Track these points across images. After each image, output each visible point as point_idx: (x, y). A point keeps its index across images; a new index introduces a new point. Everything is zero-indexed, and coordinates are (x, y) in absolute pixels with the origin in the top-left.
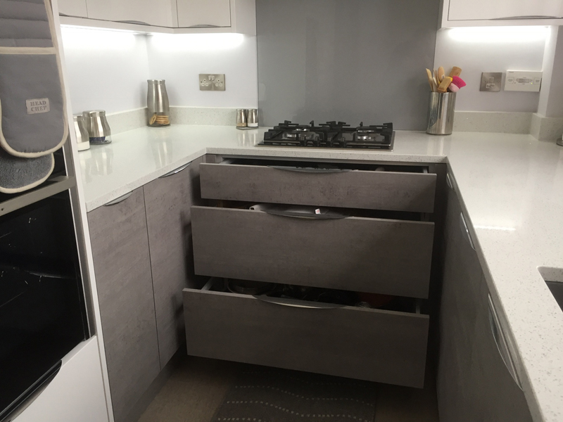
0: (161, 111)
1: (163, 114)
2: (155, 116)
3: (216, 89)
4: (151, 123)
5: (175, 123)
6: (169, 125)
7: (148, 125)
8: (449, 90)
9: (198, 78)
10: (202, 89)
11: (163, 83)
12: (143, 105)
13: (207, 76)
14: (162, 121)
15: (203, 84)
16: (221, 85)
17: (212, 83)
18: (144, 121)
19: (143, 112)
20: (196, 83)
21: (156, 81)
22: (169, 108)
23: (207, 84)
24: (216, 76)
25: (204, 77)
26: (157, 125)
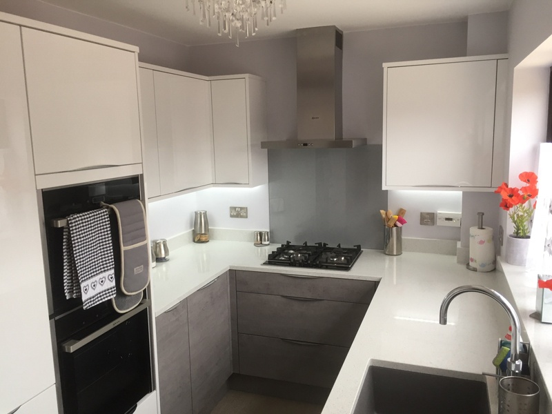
0: (203, 232)
1: (205, 234)
2: (199, 236)
3: (242, 217)
4: (196, 240)
5: (213, 239)
6: (208, 241)
7: (194, 241)
8: (395, 225)
9: (229, 209)
10: (232, 216)
11: (205, 214)
12: (191, 227)
13: (235, 208)
14: (203, 238)
15: (232, 214)
16: (245, 214)
17: (239, 213)
18: (191, 239)
19: (191, 233)
20: (227, 212)
21: (201, 213)
22: (208, 229)
23: (235, 214)
24: (241, 208)
25: (233, 208)
26: (200, 241)
